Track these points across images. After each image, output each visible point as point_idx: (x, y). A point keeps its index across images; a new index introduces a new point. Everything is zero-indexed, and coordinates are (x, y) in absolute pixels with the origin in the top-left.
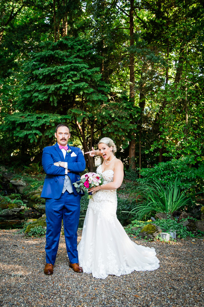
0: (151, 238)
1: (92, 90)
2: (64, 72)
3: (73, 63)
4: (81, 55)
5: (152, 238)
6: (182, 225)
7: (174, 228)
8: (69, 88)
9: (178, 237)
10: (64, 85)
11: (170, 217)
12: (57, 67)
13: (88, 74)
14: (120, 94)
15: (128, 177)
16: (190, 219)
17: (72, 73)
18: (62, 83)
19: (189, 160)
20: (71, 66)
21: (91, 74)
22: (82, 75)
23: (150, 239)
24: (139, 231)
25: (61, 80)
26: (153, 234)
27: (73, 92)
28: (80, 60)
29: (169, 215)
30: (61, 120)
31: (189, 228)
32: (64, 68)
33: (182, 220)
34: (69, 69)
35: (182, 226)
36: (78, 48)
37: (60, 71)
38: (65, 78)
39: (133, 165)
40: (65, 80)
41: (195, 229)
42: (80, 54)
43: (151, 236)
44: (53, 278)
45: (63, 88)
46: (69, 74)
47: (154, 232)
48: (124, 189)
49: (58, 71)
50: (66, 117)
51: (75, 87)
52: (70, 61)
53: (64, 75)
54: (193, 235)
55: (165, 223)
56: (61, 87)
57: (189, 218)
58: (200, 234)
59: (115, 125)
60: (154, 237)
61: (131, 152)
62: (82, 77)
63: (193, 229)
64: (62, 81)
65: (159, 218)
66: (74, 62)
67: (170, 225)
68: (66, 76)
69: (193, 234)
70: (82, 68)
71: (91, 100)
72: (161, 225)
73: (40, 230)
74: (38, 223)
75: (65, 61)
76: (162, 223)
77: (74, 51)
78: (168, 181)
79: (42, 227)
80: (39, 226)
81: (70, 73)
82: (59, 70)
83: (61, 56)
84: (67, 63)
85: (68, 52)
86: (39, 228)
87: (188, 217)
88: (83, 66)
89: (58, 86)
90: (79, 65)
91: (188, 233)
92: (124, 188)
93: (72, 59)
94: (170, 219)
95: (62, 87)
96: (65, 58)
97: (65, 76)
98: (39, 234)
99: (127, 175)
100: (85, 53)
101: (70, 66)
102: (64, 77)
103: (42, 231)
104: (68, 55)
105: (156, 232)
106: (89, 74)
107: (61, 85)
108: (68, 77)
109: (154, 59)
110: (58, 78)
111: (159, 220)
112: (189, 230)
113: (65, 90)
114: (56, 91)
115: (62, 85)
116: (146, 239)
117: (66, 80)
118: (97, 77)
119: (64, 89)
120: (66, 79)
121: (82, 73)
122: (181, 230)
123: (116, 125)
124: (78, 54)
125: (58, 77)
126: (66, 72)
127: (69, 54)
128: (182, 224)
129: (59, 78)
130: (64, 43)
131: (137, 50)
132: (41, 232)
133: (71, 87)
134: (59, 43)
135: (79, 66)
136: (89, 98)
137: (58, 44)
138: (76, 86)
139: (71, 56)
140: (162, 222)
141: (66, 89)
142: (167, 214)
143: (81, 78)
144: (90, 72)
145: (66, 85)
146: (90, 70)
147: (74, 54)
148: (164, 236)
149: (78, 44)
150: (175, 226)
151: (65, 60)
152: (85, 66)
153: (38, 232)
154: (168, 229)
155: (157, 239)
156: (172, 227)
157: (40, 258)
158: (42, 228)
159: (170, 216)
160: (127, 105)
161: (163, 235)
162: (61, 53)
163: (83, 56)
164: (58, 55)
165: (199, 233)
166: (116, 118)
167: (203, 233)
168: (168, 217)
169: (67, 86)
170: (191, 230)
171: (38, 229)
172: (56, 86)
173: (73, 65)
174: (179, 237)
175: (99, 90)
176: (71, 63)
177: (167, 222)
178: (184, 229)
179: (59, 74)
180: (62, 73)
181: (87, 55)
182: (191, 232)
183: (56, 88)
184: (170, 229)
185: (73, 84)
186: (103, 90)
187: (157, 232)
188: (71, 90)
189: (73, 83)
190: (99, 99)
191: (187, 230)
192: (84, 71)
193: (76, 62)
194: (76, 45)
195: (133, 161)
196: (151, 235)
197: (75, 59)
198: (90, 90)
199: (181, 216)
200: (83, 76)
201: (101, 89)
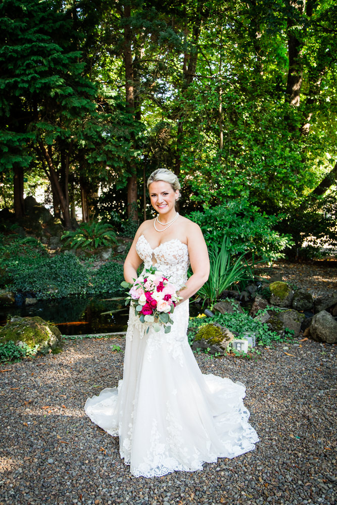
0: (218, 352)
1: (70, 90)
2: (19, 57)
3: (34, 42)
4: (46, 28)
5: (221, 352)
6: (260, 321)
7: (250, 328)
8: (30, 86)
9: (259, 345)
10: (22, 80)
11: (237, 309)
12: (8, 46)
13: (62, 61)
14: (112, 100)
15: (127, 233)
16: (271, 310)
17: (35, 59)
18: (18, 76)
19: (239, 207)
20: (32, 47)
21: (67, 61)
22: (52, 62)
23: (216, 353)
24: (192, 337)
25: (14, 72)
26: (221, 343)
27: (38, 92)
28: (45, 37)
29: (235, 305)
30: (19, 142)
31: (272, 326)
32: (19, 49)
33: (259, 312)
34: (29, 51)
35: (260, 323)
36: (41, 16)
37: (12, 54)
38: (22, 68)
39: (134, 215)
40: (23, 72)
41: (281, 326)
42: (44, 26)
43: (218, 347)
44: (74, 482)
45: (20, 85)
46: (30, 61)
47: (222, 339)
48: (124, 252)
49: (10, 54)
50: (28, 136)
51: (41, 83)
52: (28, 38)
53: (19, 63)
54: (278, 337)
55: (233, 320)
56: (16, 82)
57: (268, 309)
58: (289, 334)
59: (108, 150)
60: (223, 349)
61: (132, 194)
62: (52, 65)
63: (278, 327)
64: (17, 72)
65: (220, 312)
66: (35, 40)
67: (243, 323)
68: (25, 64)
69: (278, 335)
70: (51, 50)
71: (69, 106)
72: (227, 324)
73: (11, 349)
74: (5, 335)
75: (19, 37)
76: (228, 321)
77: (34, 22)
78: (211, 243)
79: (13, 342)
80: (8, 341)
81: (32, 59)
82: (10, 52)
83: (12, 28)
84: (23, 41)
85: (23, 22)
86: (9, 346)
87: (268, 306)
88: (52, 48)
89: (11, 81)
90: (47, 45)
91: (271, 334)
92: (122, 252)
93: (31, 34)
94: (238, 312)
95: (19, 82)
96: (20, 33)
97: (23, 64)
98: (10, 357)
99: (127, 231)
100: (53, 25)
101: (30, 46)
102: (20, 66)
103: (14, 351)
104: (24, 28)
105: (224, 340)
106: (64, 62)
107: (17, 79)
108: (28, 66)
109: (173, 39)
110: (10, 67)
111: (220, 314)
112: (271, 329)
113: (24, 88)
114: (7, 90)
115: (19, 80)
116: (210, 353)
117: (25, 70)
118: (77, 67)
119: (22, 86)
120: (23, 70)
121: (51, 58)
122: (260, 330)
123: (110, 149)
124: (41, 26)
125: (9, 65)
126: (24, 57)
127: (25, 26)
128: (260, 319)
129: (12, 67)
130: (16, 5)
131: (144, 23)
132: (14, 353)
133: (34, 84)
134: (6, 6)
135: (46, 47)
136: (66, 104)
137: (4, 6)
138: (43, 81)
139: (28, 29)
140: (227, 318)
141: (25, 86)
142: (233, 304)
143: (50, 68)
144: (66, 58)
145: (25, 79)
146: (66, 55)
147: (33, 27)
148: (239, 345)
149: (40, 9)
150: (250, 325)
151: (19, 35)
152: (56, 48)
153: (8, 354)
154: (240, 331)
155: (229, 351)
156: (246, 327)
157: (29, 423)
158: (15, 344)
159: (237, 307)
160: (126, 118)
161: (236, 343)
162: (12, 23)
163: (50, 31)
164: (6, 25)
165: (286, 333)
166: (109, 139)
167: (293, 332)
168: (234, 309)
169: (27, 82)
170: (275, 329)
171: (6, 348)
172: (8, 81)
173: (36, 45)
174: (261, 344)
175: (79, 91)
176: (30, 41)
177: (237, 319)
178: (263, 329)
179: (11, 59)
180: (17, 59)
181: (57, 29)
182: (275, 333)
183: (8, 85)
184: (244, 331)
185: (38, 78)
186: (87, 91)
187: (226, 340)
188: (35, 88)
189: (38, 76)
190: (82, 106)
191: (269, 330)
192: (56, 55)
193: (39, 40)
194: (36, 12)
195: (134, 209)
196: (217, 345)
197: (37, 35)
198: (67, 90)
199: (256, 306)
200: (55, 64)
201: (83, 90)
